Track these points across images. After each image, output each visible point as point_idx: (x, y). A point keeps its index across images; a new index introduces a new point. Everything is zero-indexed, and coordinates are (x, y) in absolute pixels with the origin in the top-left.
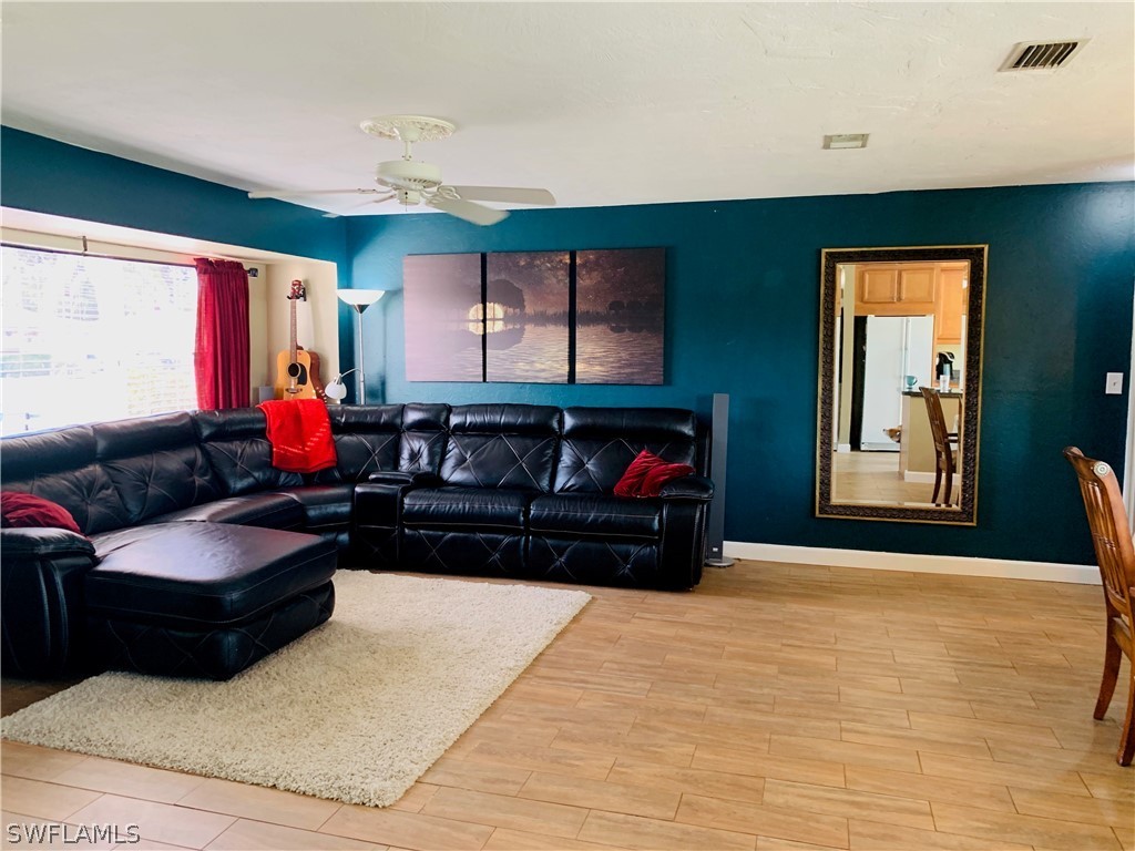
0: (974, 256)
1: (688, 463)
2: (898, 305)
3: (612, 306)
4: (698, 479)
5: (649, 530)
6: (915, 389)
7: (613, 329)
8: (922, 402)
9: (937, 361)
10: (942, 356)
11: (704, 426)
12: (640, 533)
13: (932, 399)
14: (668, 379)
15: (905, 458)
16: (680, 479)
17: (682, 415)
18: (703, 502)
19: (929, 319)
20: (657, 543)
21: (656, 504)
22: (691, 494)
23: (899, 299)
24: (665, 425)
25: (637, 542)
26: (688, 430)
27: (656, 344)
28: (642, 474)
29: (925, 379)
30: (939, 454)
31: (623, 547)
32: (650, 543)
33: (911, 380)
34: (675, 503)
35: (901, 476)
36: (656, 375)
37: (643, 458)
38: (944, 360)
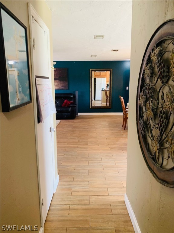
0: (110, 71)
1: (73, 101)
2: (101, 76)
3: (59, 77)
4: (74, 103)
5: (68, 111)
6: (103, 90)
7: (60, 81)
8: (104, 92)
9: (107, 85)
10: (107, 84)
11: (74, 96)
12: (67, 112)
13: (105, 91)
14: (68, 89)
15: (102, 101)
16: (72, 103)
17: (71, 94)
18: (76, 106)
19: (105, 78)
20: (69, 113)
21: (69, 107)
22: (74, 105)
23: (101, 75)
24: (69, 96)
25: (66, 113)
26: (72, 96)
27: (67, 83)
28: (66, 103)
29: (105, 88)
30: (107, 100)
31: (65, 114)
32: (68, 113)
33: (103, 89)
34: (72, 107)
35: (102, 104)
36: (67, 88)
37: (66, 101)
38: (108, 85)
